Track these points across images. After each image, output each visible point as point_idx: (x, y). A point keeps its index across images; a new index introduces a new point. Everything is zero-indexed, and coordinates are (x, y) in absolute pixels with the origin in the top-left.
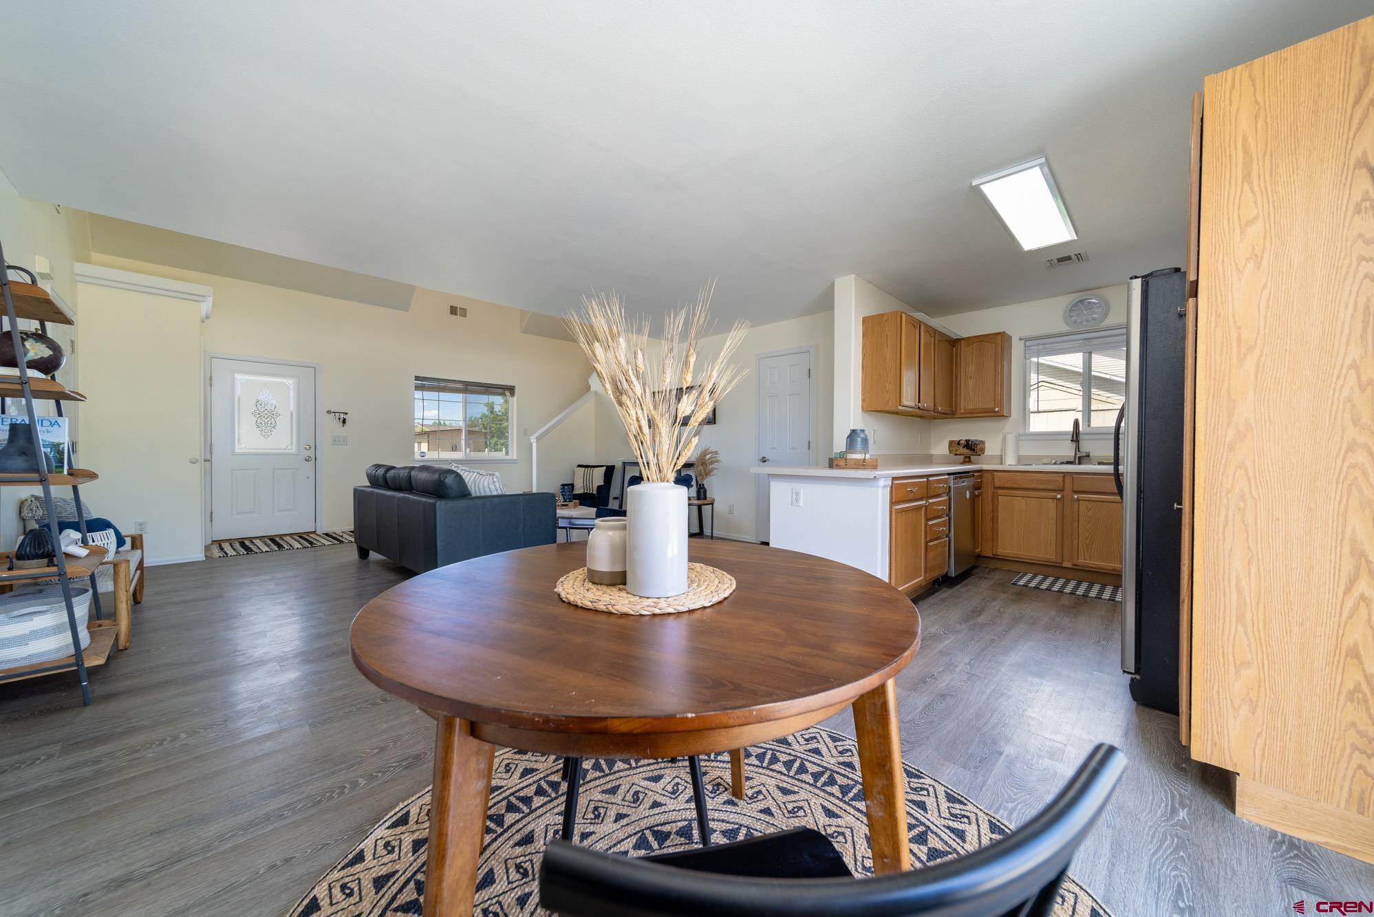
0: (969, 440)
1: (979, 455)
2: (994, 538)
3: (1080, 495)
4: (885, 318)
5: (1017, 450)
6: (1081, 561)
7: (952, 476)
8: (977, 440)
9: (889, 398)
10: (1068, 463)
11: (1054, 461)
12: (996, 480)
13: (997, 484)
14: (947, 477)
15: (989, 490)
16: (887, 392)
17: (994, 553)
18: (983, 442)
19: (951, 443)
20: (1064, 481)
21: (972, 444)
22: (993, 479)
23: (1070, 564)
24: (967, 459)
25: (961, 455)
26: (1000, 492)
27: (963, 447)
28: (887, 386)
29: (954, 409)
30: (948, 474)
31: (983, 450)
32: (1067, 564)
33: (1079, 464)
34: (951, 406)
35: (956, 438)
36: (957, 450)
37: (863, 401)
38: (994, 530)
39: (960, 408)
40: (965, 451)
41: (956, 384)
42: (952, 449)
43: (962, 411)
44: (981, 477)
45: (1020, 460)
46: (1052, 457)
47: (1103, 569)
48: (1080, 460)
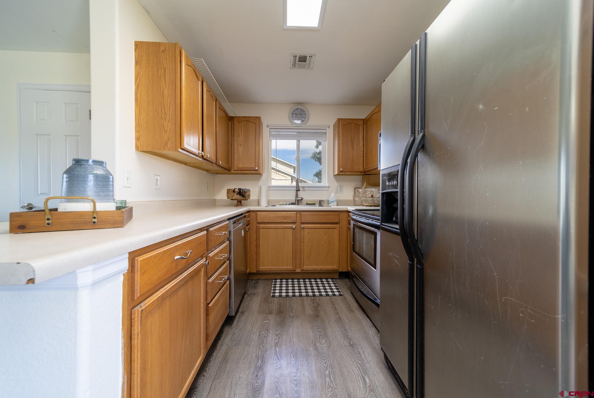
0: (241, 189)
1: (247, 200)
2: (257, 260)
3: (305, 225)
4: (162, 48)
5: (267, 196)
6: (306, 267)
7: (232, 221)
8: (246, 189)
9: (168, 139)
10: (292, 204)
11: (285, 203)
12: (258, 218)
13: (259, 221)
14: (228, 222)
15: (254, 225)
16: (166, 132)
17: (258, 270)
18: (249, 190)
19: (228, 191)
20: (296, 216)
21: (243, 192)
22: (257, 217)
23: (300, 270)
24: (239, 203)
25: (235, 200)
26: (261, 225)
27: (237, 194)
28: (165, 125)
29: (230, 166)
30: (229, 219)
31: (249, 196)
32: (298, 270)
33: (298, 205)
34: (228, 164)
35: (232, 187)
36: (233, 196)
37: (137, 139)
38: (257, 253)
39: (234, 166)
40: (238, 197)
41: (231, 148)
42: (229, 195)
43: (235, 169)
44: (249, 216)
45: (269, 202)
46: (285, 201)
47: (316, 270)
48: (298, 202)
